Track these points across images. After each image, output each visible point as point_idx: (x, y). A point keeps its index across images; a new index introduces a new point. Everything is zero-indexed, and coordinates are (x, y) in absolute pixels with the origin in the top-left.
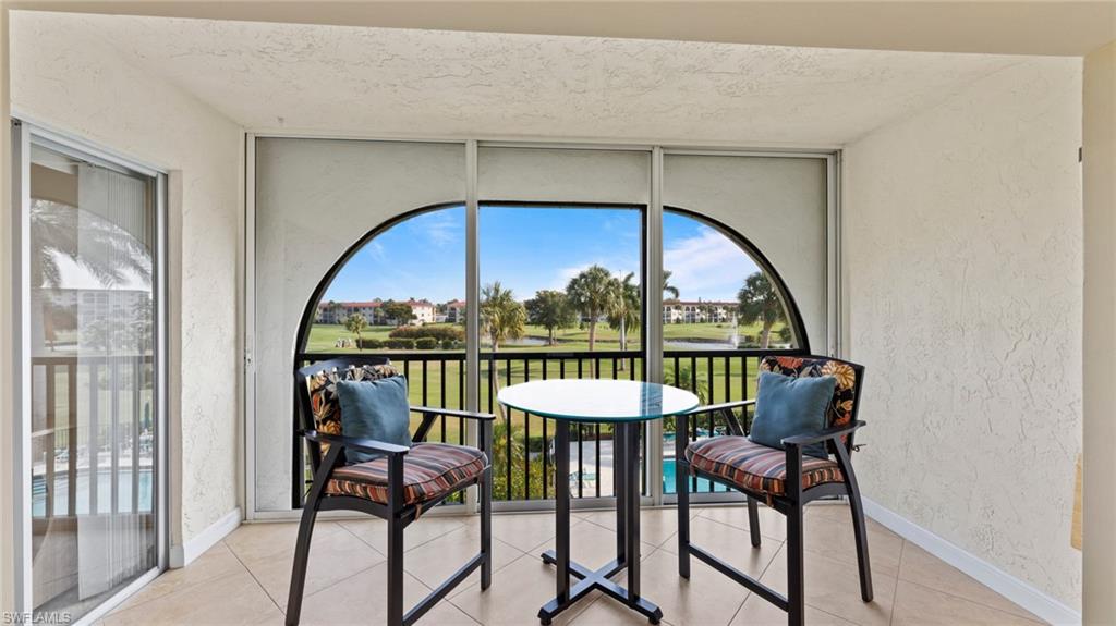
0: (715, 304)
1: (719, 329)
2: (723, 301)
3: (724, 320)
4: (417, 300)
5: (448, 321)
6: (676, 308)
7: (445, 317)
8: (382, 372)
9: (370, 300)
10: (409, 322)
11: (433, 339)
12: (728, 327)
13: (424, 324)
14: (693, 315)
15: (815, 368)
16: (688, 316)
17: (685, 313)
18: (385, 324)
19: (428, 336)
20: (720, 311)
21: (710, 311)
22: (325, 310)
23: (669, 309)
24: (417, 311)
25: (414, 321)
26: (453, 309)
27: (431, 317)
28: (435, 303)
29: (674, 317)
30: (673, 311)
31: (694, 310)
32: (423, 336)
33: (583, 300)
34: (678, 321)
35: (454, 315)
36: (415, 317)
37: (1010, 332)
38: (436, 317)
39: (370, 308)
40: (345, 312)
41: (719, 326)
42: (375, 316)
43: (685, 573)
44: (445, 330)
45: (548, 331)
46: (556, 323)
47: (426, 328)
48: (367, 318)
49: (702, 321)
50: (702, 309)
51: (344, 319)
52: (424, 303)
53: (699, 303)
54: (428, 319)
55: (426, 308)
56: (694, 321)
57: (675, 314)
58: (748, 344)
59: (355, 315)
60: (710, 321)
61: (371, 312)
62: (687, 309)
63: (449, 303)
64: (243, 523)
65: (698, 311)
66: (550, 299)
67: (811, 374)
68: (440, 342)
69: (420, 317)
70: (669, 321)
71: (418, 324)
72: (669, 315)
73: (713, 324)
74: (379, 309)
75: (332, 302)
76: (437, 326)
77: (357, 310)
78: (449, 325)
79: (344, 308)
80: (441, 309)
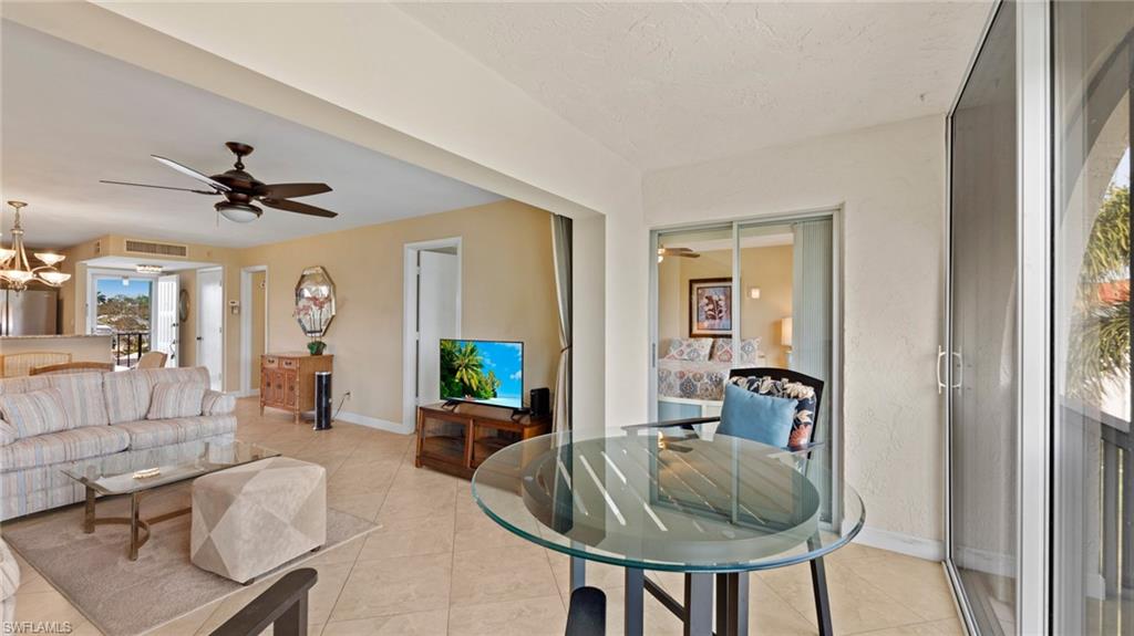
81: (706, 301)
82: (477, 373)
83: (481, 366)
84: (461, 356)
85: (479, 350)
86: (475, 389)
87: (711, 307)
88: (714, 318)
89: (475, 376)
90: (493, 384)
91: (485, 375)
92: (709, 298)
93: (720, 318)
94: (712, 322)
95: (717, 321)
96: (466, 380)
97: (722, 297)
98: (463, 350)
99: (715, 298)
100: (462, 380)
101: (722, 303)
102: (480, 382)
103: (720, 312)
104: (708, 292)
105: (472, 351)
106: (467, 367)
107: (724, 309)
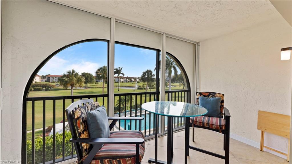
0: (131, 78)
1: (132, 84)
2: (133, 77)
3: (133, 82)
5: (46, 81)
6: (122, 79)
7: (45, 80)
8: (95, 105)
11: (41, 87)
12: (135, 83)
13: (36, 82)
14: (126, 80)
15: (213, 95)
16: (125, 81)
17: (124, 80)
19: (38, 86)
20: (133, 79)
21: (131, 80)
23: (120, 79)
26: (49, 77)
27: (39, 80)
29: (121, 81)
30: (121, 79)
31: (126, 79)
32: (36, 87)
33: (101, 76)
34: (122, 82)
35: (49, 79)
37: (242, 86)
38: (41, 80)
41: (133, 83)
44: (46, 85)
45: (85, 85)
46: (88, 82)
47: (37, 84)
49: (128, 82)
50: (128, 79)
53: (127, 77)
56: (126, 82)
57: (122, 80)
58: (140, 88)
60: (130, 82)
62: (125, 79)
63: (47, 75)
65: (127, 79)
66: (86, 75)
67: (212, 97)
68: (44, 88)
70: (120, 82)
72: (120, 80)
73: (131, 83)
76: (42, 83)
78: (47, 83)
80: (44, 77)
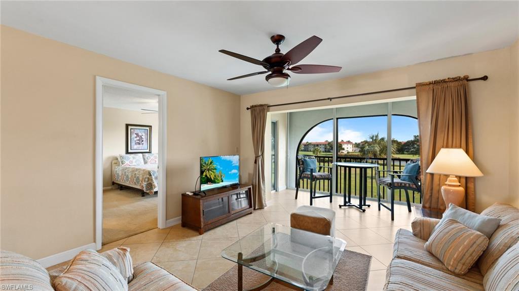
4: (345, 141)
7: (359, 149)
9: (324, 141)
10: (341, 151)
18: (330, 152)
22: (305, 145)
24: (344, 146)
25: (343, 151)
26: (364, 145)
27: (352, 149)
28: (354, 143)
36: (344, 149)
38: (354, 149)
39: (323, 145)
40: (313, 146)
42: (325, 148)
43: (379, 209)
44: (358, 156)
47: (349, 154)
48: (322, 149)
51: (312, 149)
52: (349, 142)
54: (350, 150)
55: (349, 145)
59: (317, 147)
61: (324, 146)
63: (362, 142)
64: (287, 188)
69: (346, 149)
71: (345, 152)
74: (327, 145)
75: (307, 142)
76: (354, 154)
77: (317, 145)
79: (312, 145)
80: (357, 145)
81: (136, 136)
82: (214, 172)
83: (215, 169)
84: (206, 166)
85: (214, 162)
86: (213, 179)
87: (138, 138)
88: (139, 144)
89: (213, 174)
90: (221, 176)
91: (217, 173)
92: (137, 134)
93: (143, 144)
94: (138, 146)
95: (141, 145)
96: (208, 176)
97: (143, 134)
98: (207, 162)
99: (140, 134)
100: (206, 176)
101: (143, 137)
102: (215, 176)
103: (143, 141)
104: (136, 131)
105: (211, 163)
106: (208, 170)
107: (144, 140)
